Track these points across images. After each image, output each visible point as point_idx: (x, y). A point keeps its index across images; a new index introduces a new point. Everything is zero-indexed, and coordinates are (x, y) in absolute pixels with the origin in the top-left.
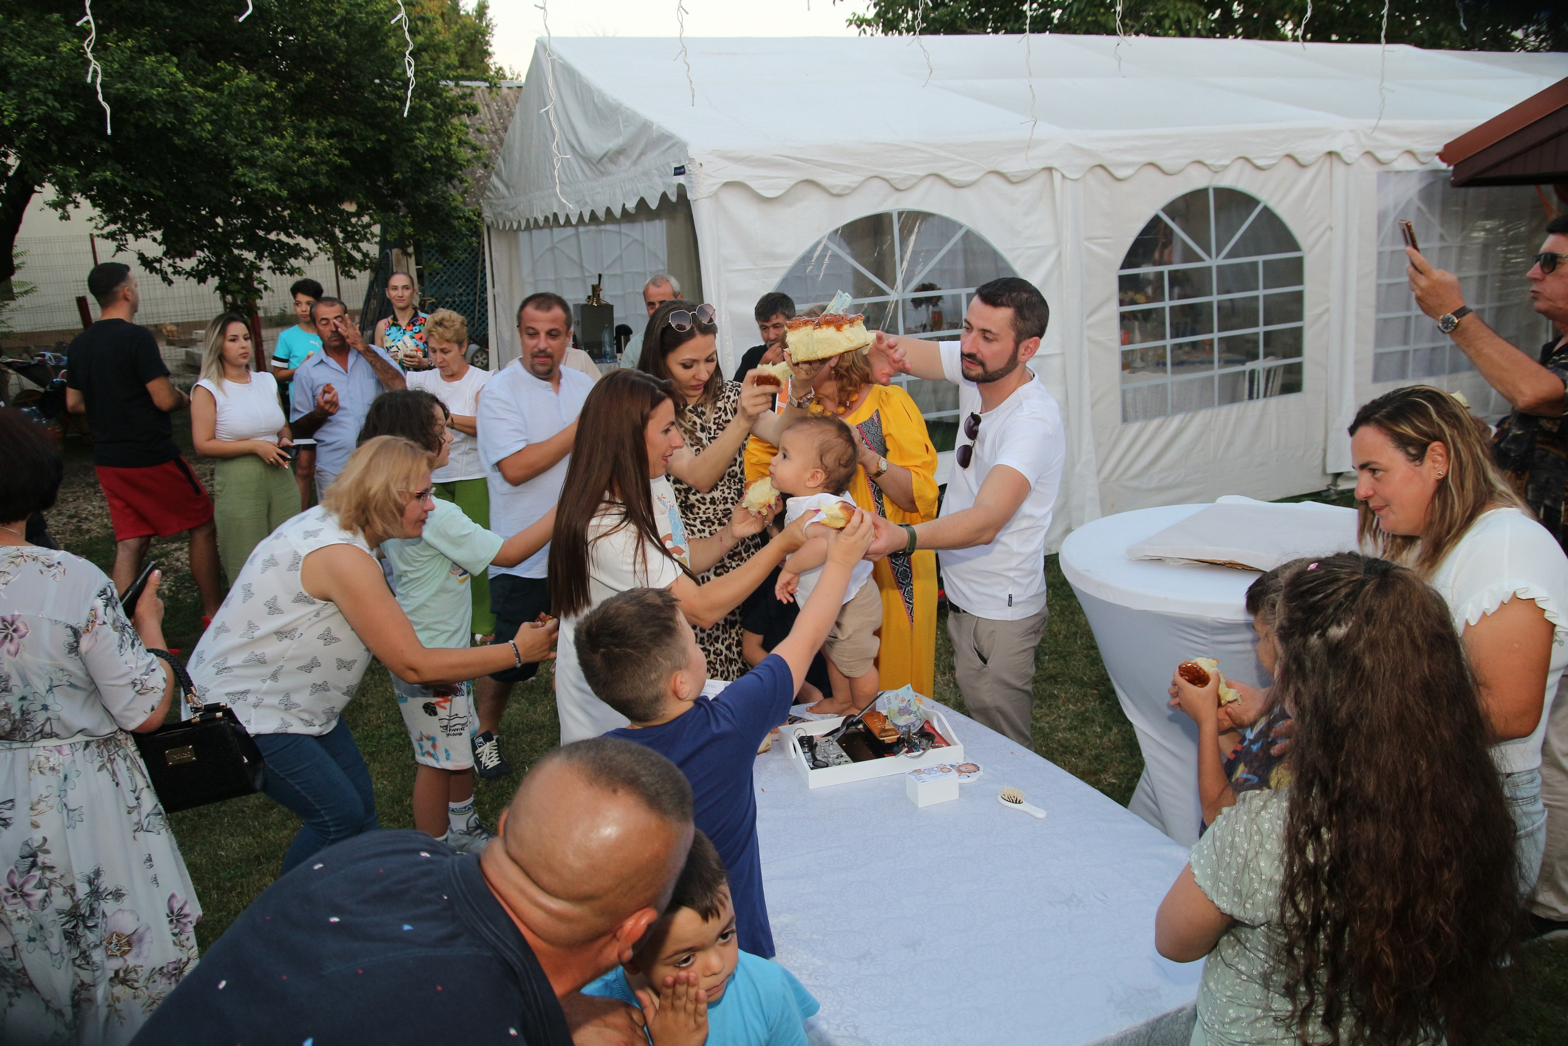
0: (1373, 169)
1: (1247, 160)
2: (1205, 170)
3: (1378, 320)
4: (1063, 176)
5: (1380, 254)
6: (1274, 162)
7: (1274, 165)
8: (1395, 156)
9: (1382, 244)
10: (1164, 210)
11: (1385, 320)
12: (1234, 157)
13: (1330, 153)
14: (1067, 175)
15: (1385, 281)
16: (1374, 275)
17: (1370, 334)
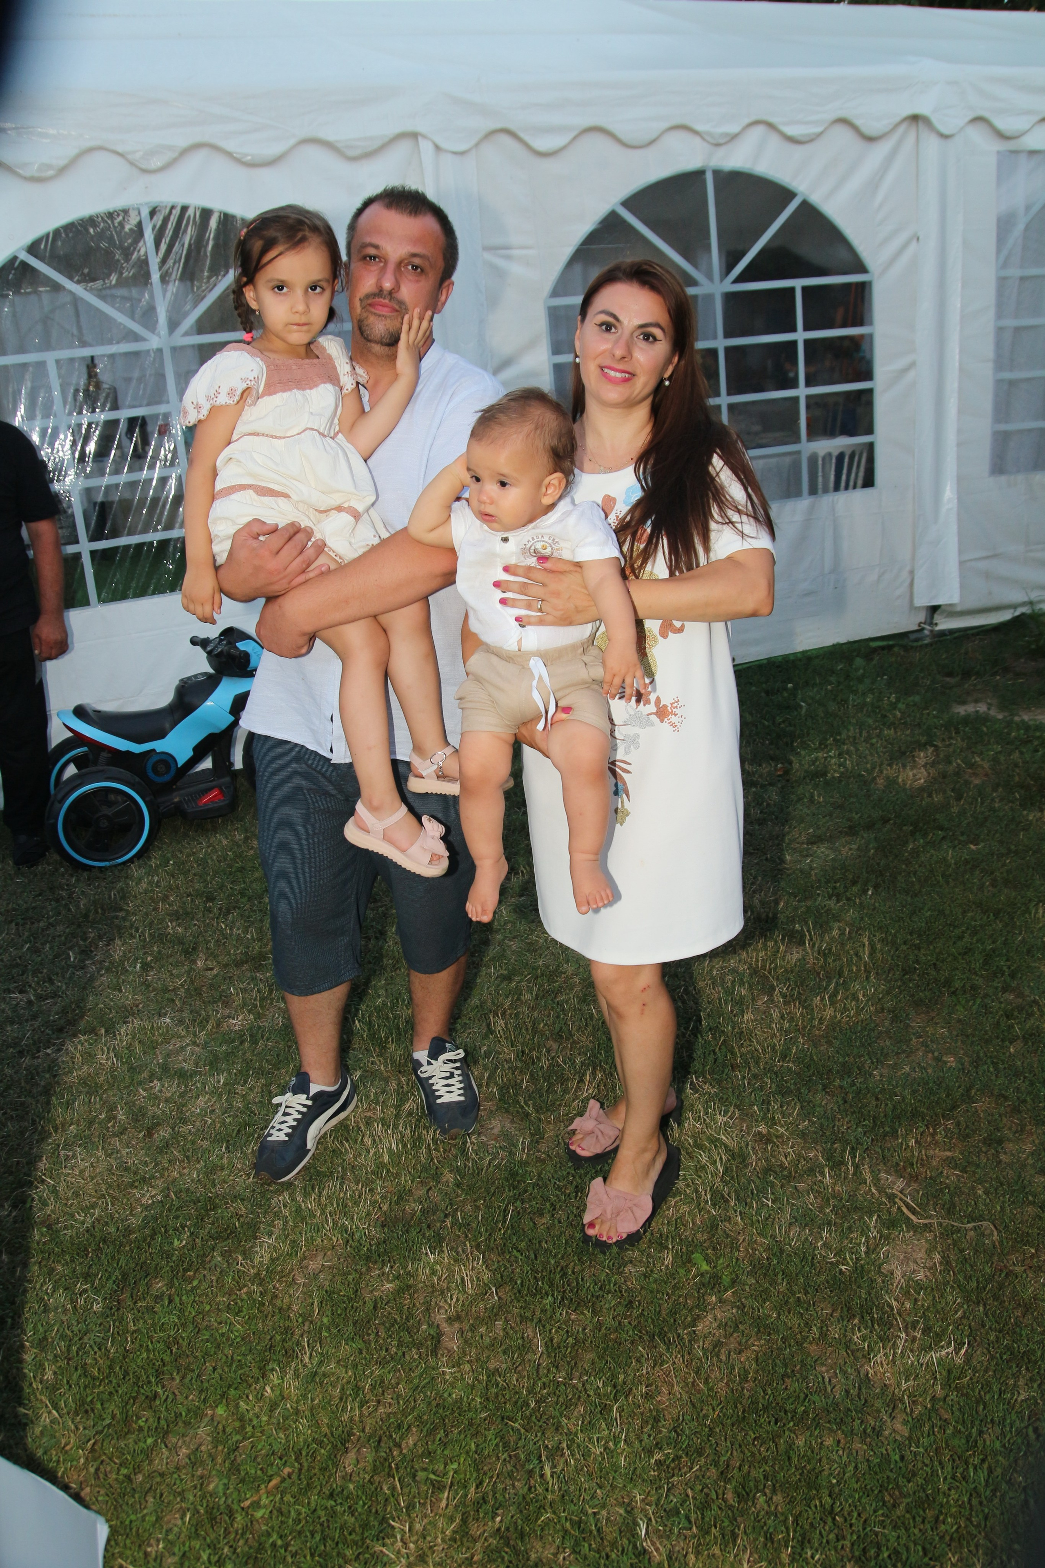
0: (991, 147)
1: (771, 126)
2: (697, 140)
3: (998, 382)
4: (437, 148)
5: (1002, 281)
6: (819, 129)
7: (819, 135)
8: (1026, 127)
9: (1005, 265)
10: (626, 204)
11: (1012, 383)
12: (747, 121)
13: (915, 118)
14: (443, 145)
15: (1010, 323)
16: (991, 313)
17: (986, 402)
